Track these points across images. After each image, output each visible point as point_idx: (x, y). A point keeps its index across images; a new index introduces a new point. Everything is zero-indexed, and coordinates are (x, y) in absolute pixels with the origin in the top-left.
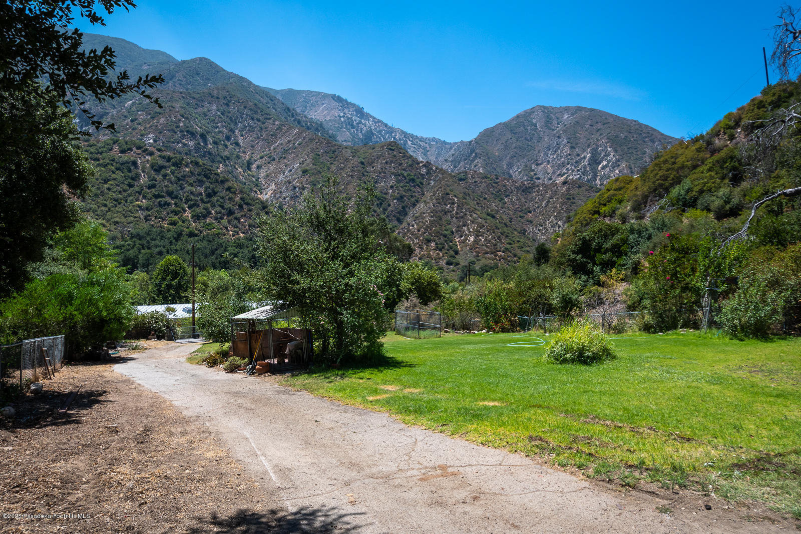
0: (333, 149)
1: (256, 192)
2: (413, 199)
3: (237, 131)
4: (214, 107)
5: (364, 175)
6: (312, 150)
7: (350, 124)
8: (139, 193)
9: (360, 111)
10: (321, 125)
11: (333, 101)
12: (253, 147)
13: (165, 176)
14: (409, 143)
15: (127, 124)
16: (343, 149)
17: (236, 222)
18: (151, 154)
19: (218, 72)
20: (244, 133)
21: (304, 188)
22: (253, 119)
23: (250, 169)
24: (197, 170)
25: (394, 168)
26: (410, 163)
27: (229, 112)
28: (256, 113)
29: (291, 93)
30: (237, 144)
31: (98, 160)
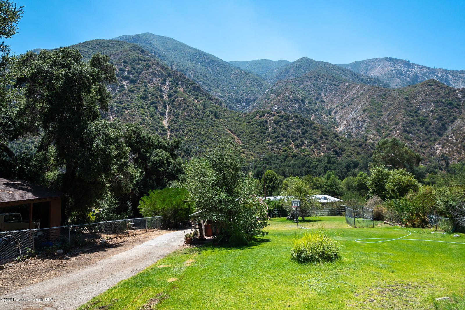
0: (384, 93)
1: (334, 127)
2: (451, 118)
3: (322, 94)
4: (309, 83)
5: (408, 106)
6: (370, 96)
7: (400, 73)
8: (268, 136)
9: (407, 64)
10: (378, 79)
11: (387, 62)
12: (332, 101)
13: (280, 126)
14: (450, 77)
15: (265, 102)
16: (391, 91)
17: (319, 147)
18: (274, 115)
19: (311, 63)
20: (326, 94)
21: (364, 121)
22: (331, 85)
23: (330, 115)
24: (297, 120)
25: (433, 98)
26: (447, 91)
27: (318, 84)
28: (333, 81)
29: (357, 64)
30: (323, 101)
31: (250, 122)
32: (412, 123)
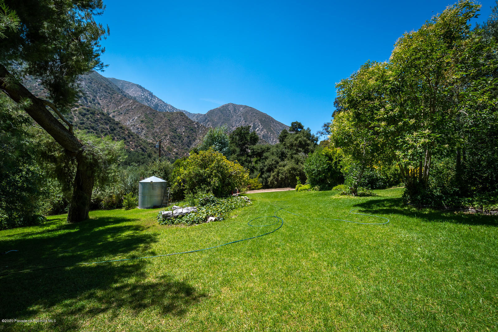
0: (153, 112)
3: (97, 97)
5: (171, 125)
6: (143, 111)
12: (108, 106)
13: (88, 118)
16: (159, 113)
20: (102, 98)
21: (143, 129)
22: (106, 92)
27: (92, 87)
28: (107, 89)
30: (99, 104)
32: (175, 137)
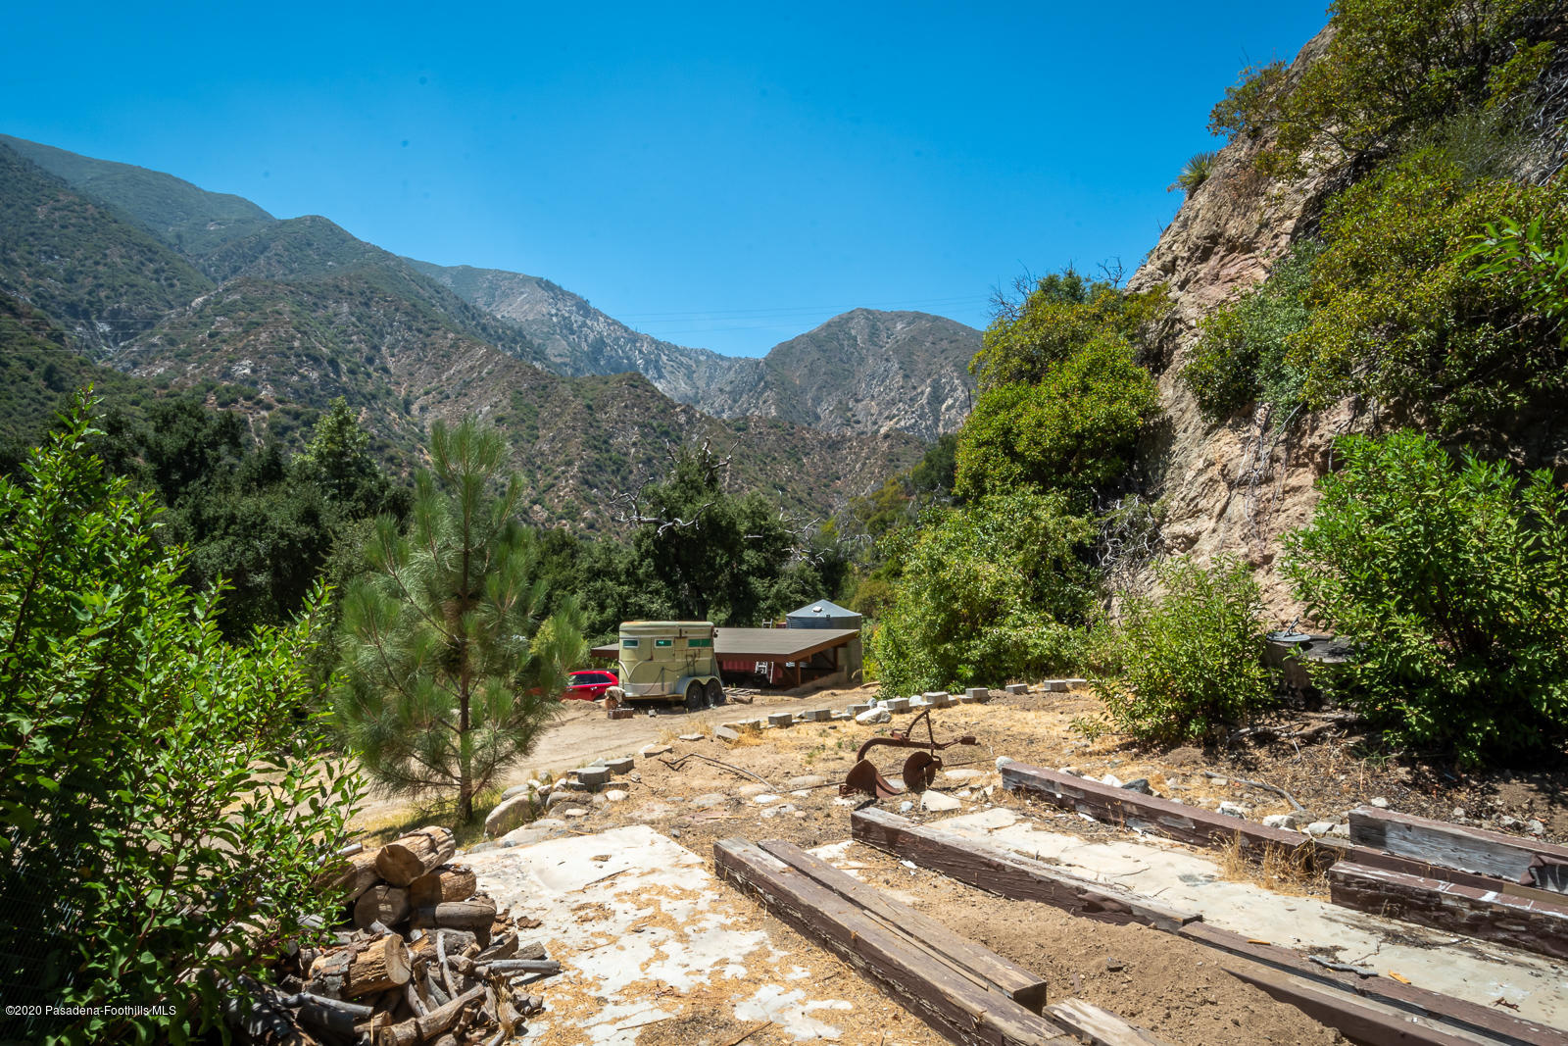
0: (542, 383)
1: (421, 451)
3: (384, 349)
4: (345, 308)
5: (592, 426)
6: (510, 384)
7: (567, 327)
9: (583, 307)
10: (520, 333)
11: (540, 288)
12: (411, 374)
14: (664, 358)
15: (205, 343)
16: (558, 382)
19: (344, 241)
20: (395, 351)
22: (410, 329)
23: (408, 412)
25: (638, 415)
26: (662, 406)
27: (370, 318)
28: (415, 318)
29: (467, 274)
30: (386, 370)
32: (598, 466)
